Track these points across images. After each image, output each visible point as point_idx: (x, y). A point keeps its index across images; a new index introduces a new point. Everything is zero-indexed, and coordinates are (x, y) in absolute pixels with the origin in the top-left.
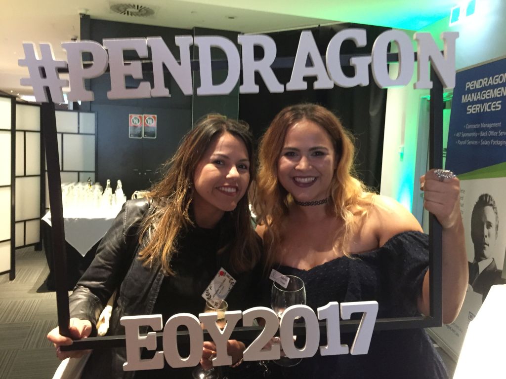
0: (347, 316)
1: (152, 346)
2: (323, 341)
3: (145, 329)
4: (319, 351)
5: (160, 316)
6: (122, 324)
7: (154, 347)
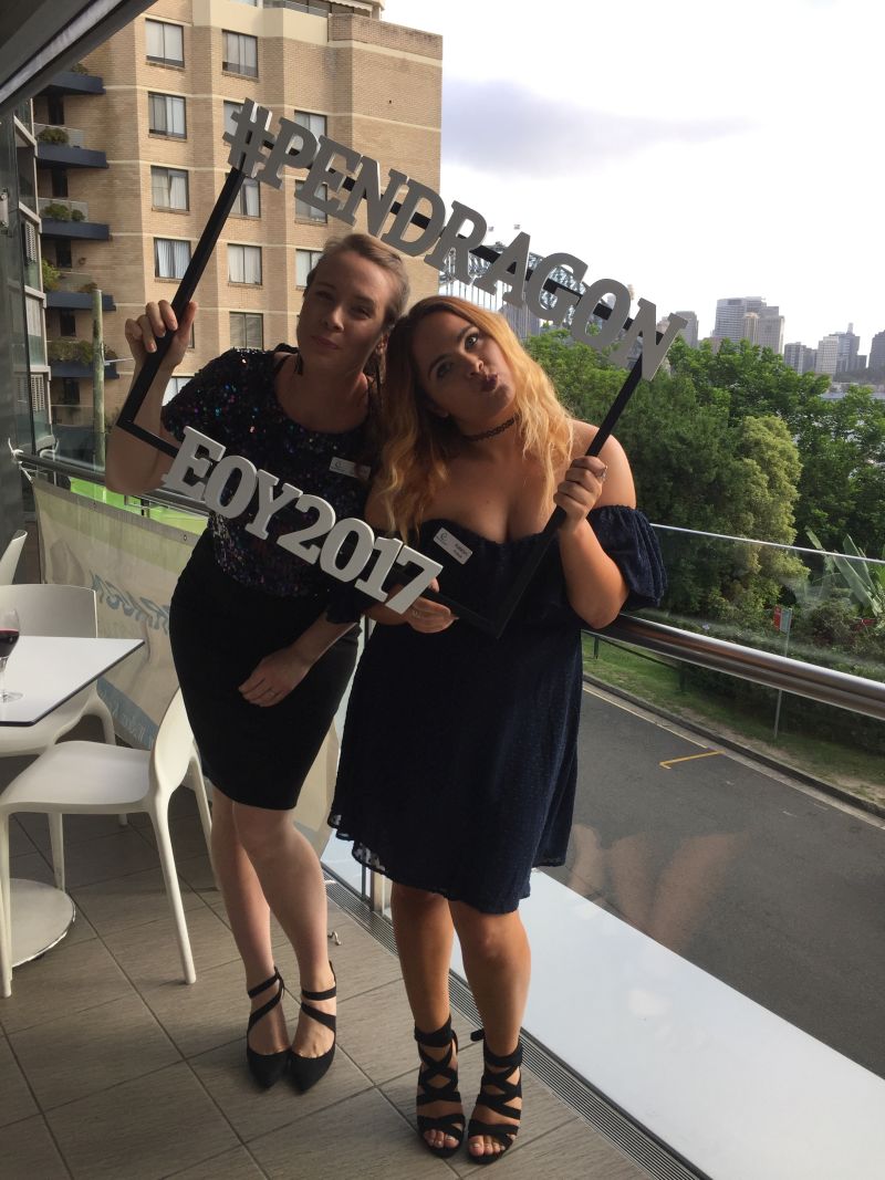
0: (403, 562)
1: (201, 472)
2: (365, 574)
3: (202, 452)
4: (354, 581)
5: (224, 448)
6: (185, 431)
7: (202, 475)
